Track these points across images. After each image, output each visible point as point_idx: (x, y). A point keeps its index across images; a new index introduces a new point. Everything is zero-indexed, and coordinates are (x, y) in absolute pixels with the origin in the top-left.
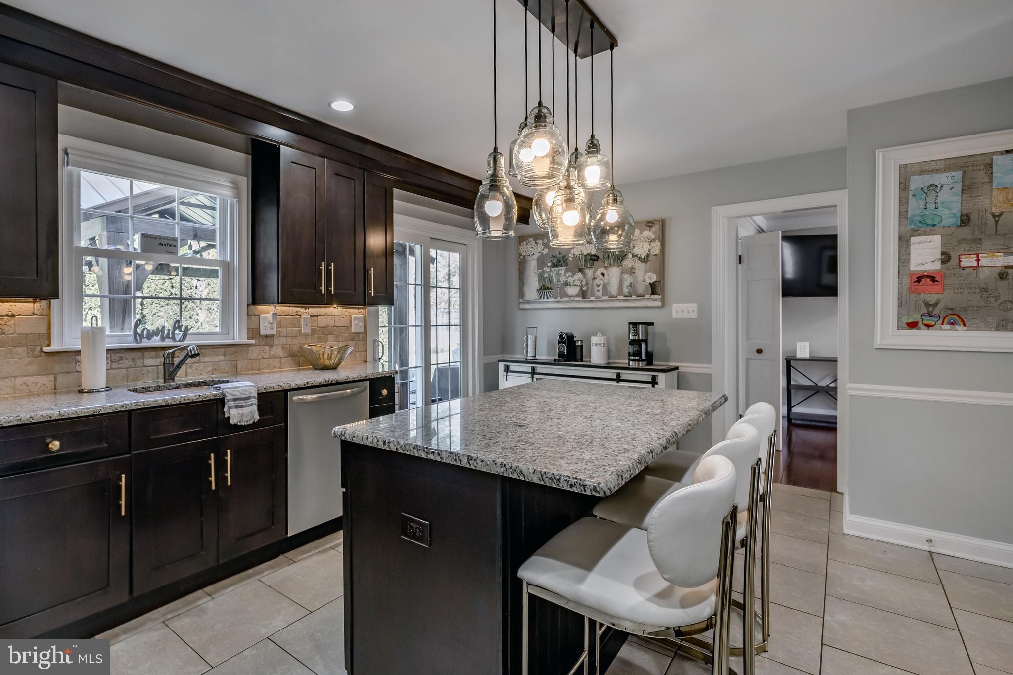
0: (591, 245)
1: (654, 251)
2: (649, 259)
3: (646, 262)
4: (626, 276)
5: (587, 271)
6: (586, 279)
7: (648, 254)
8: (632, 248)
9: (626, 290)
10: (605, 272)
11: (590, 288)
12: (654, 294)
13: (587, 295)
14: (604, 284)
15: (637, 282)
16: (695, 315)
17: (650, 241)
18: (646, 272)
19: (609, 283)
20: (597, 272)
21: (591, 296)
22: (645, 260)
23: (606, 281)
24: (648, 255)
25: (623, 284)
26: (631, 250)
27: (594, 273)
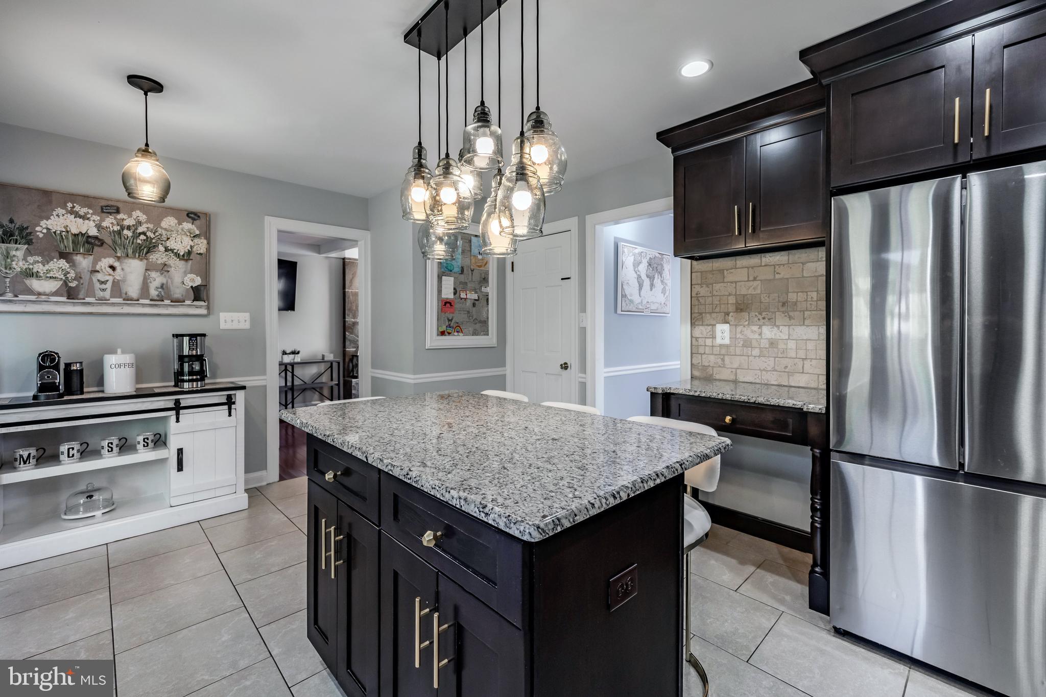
0: (87, 221)
1: (199, 249)
2: (191, 258)
3: (187, 260)
4: (154, 274)
5: (78, 258)
6: (78, 270)
7: (189, 250)
8: (165, 239)
9: (153, 293)
10: (116, 264)
11: (86, 284)
12: (197, 300)
13: (78, 294)
14: (114, 282)
15: (172, 283)
16: (247, 326)
17: (192, 236)
18: (185, 274)
19: (124, 281)
20: (99, 263)
21: (87, 297)
22: (185, 258)
23: (118, 278)
24: (189, 253)
25: (150, 284)
26: (163, 242)
27: (95, 263)
